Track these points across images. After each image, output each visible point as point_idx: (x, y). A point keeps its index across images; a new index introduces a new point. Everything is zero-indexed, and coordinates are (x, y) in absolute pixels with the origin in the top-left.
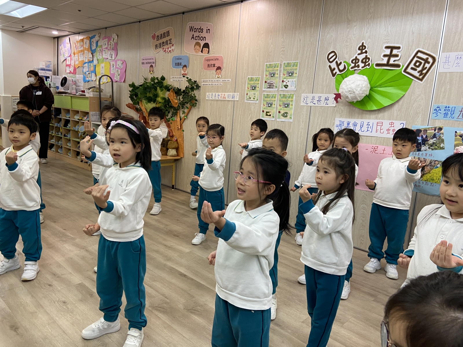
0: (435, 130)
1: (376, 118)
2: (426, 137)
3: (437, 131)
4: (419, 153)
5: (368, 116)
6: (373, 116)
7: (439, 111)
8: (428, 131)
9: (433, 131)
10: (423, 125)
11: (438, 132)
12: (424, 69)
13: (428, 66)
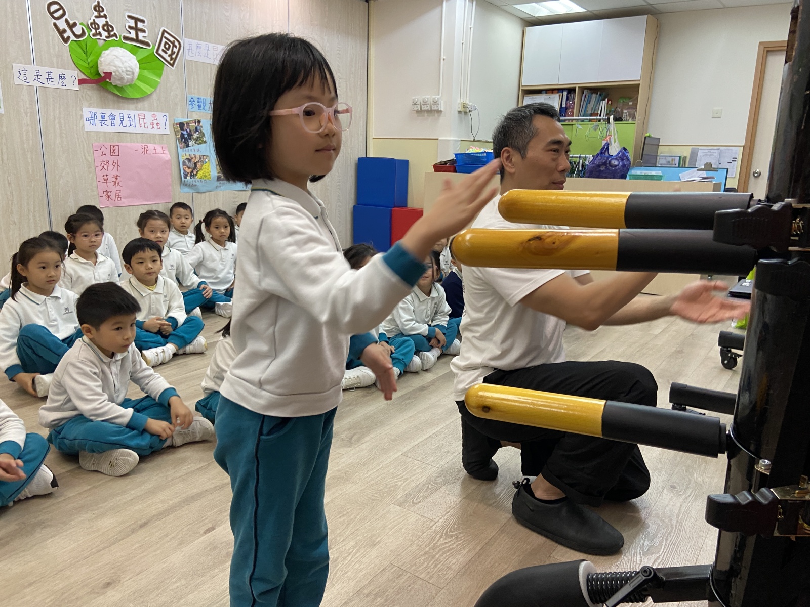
0: (196, 124)
1: (136, 109)
2: (190, 130)
3: (197, 124)
4: (188, 150)
5: (126, 105)
6: (132, 106)
7: (194, 102)
8: (190, 125)
9: (194, 124)
10: (183, 118)
11: (198, 126)
12: (173, 53)
13: (176, 50)
